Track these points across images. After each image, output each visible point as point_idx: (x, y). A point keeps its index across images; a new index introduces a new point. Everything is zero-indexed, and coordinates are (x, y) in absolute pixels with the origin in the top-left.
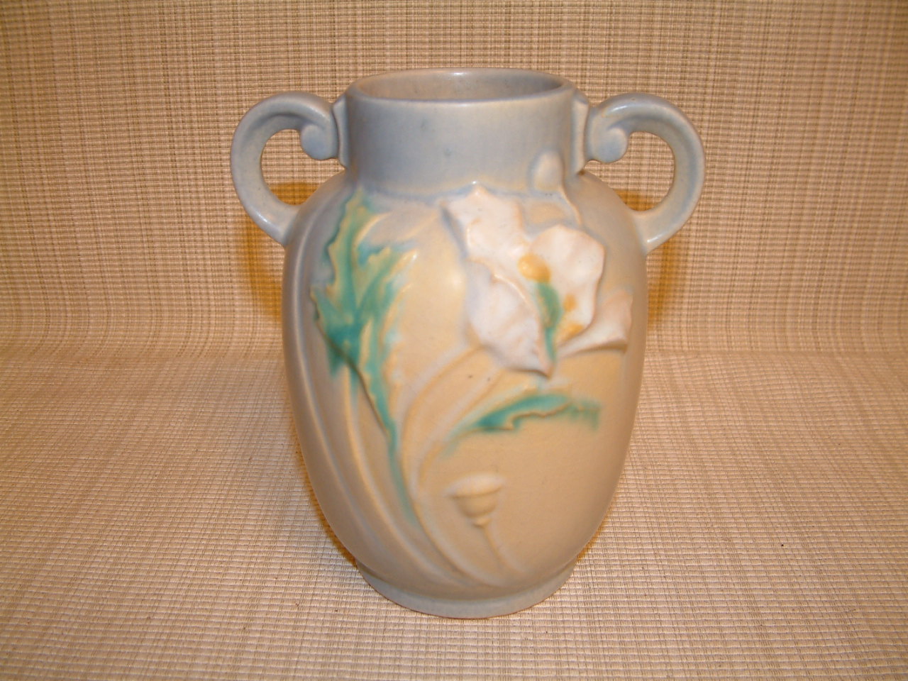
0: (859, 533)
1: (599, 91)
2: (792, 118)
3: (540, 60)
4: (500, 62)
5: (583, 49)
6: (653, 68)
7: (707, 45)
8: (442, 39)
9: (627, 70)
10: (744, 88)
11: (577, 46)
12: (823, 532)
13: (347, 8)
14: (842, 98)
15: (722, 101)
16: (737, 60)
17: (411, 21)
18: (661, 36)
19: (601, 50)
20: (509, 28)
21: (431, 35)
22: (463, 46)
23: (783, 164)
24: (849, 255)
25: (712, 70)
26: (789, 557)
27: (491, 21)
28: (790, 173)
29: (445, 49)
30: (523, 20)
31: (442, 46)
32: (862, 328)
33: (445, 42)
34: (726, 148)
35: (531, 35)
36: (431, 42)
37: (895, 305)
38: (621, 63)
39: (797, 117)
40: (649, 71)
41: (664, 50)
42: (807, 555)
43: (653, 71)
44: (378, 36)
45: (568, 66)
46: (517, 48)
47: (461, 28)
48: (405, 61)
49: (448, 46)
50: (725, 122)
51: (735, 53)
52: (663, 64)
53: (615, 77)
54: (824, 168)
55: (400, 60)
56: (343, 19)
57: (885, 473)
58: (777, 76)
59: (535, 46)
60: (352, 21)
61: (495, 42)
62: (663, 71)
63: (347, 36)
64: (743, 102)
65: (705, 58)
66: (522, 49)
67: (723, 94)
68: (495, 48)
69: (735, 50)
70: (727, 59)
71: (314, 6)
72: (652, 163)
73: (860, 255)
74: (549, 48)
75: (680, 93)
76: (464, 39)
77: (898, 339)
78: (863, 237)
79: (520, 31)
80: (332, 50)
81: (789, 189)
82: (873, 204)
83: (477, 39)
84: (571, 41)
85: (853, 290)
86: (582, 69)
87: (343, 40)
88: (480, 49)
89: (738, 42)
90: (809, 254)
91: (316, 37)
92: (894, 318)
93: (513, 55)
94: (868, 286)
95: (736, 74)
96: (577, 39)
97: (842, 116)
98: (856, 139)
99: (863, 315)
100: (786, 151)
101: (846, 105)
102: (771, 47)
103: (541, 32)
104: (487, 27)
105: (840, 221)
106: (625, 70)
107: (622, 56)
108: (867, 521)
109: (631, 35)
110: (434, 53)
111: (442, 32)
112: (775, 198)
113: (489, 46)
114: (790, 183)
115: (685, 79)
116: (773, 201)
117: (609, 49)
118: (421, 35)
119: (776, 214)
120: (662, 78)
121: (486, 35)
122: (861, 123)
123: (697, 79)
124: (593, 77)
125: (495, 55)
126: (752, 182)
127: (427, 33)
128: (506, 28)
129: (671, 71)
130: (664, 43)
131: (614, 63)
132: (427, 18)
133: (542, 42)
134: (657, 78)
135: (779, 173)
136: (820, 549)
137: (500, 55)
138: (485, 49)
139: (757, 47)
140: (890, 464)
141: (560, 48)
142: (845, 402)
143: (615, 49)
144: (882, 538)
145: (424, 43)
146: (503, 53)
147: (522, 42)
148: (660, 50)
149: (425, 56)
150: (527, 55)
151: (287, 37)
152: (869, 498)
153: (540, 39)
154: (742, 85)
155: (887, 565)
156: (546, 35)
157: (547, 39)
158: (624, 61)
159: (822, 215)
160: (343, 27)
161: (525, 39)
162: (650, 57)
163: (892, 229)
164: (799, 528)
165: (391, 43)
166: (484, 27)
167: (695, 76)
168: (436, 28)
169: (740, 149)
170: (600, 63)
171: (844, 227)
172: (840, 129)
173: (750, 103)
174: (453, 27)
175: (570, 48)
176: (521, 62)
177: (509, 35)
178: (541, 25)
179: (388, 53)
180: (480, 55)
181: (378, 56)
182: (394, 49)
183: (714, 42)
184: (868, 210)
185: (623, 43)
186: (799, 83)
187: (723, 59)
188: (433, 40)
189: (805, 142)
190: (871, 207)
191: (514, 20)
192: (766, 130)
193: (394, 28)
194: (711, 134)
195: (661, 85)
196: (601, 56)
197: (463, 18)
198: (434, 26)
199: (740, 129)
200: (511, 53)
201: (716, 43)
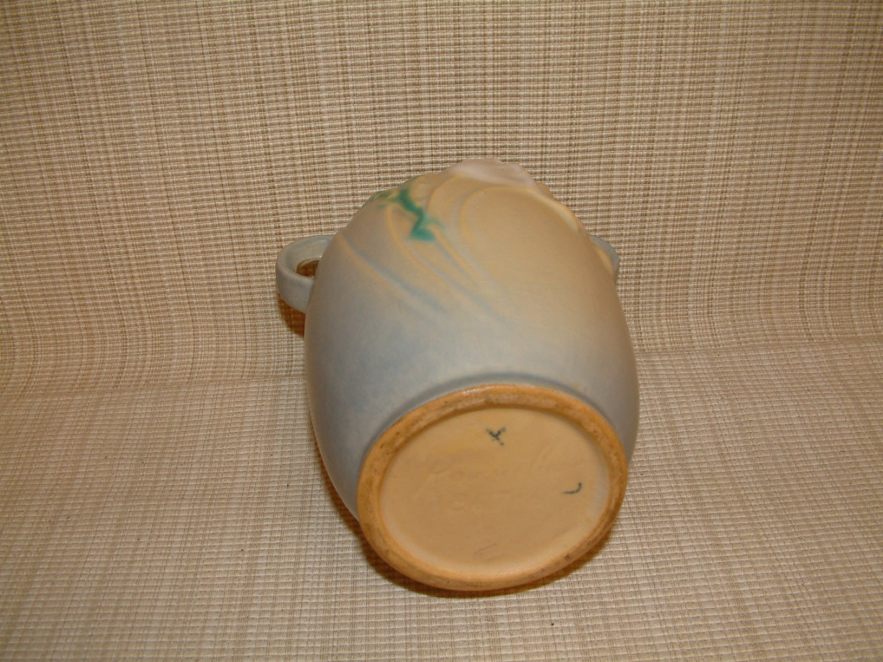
0: (642, 601)
1: (364, 80)
2: (587, 94)
3: (293, 51)
4: (248, 58)
5: (340, 34)
6: (423, 50)
7: (480, 20)
8: (180, 37)
9: (393, 55)
10: (530, 65)
11: (332, 32)
12: (601, 603)
13: (72, 10)
14: (645, 69)
15: (506, 81)
16: (518, 34)
17: (144, 19)
18: (426, 13)
19: (360, 34)
20: (253, 18)
21: (168, 33)
22: (204, 43)
23: (583, 145)
24: (668, 236)
25: (490, 48)
26: (557, 641)
27: (232, 12)
28: (592, 155)
29: (185, 47)
30: (267, 9)
31: (181, 45)
32: (691, 312)
33: (184, 40)
34: (517, 132)
35: (279, 24)
36: (169, 41)
37: (726, 286)
38: (385, 47)
39: (594, 94)
40: (418, 54)
41: (433, 29)
42: (579, 636)
43: (423, 54)
44: (111, 38)
45: (326, 55)
46: (265, 41)
47: (199, 23)
48: (144, 63)
49: (188, 44)
50: (511, 104)
51: (514, 27)
52: (432, 45)
53: (380, 63)
54: (632, 146)
55: (138, 64)
56: (70, 22)
57: (688, 511)
58: (566, 49)
59: (284, 36)
60: (80, 25)
61: (239, 35)
62: (434, 53)
63: (77, 41)
64: (530, 81)
65: (481, 35)
66: (270, 40)
67: (505, 74)
68: (240, 43)
69: (515, 23)
70: (506, 35)
71: (35, 11)
72: (434, 153)
73: (681, 236)
74: (302, 37)
75: (456, 75)
76: (204, 35)
77: (730, 323)
78: (683, 216)
79: (265, 21)
80: (63, 58)
81: (594, 171)
82: (691, 181)
83: (218, 34)
84: (325, 27)
85: (677, 273)
86: (342, 58)
87: (74, 46)
88: (223, 44)
89: (516, 15)
90: (623, 239)
91: (44, 45)
92: (724, 299)
93: (262, 49)
94: (694, 267)
95: (518, 51)
96: (331, 24)
97: (646, 89)
98: (665, 113)
99: (690, 299)
100: (585, 131)
101: (649, 77)
102: (555, 18)
103: (289, 20)
104: (228, 20)
105: (655, 202)
106: (390, 55)
107: (385, 39)
108: (654, 584)
109: (393, 15)
110: (174, 53)
111: (179, 29)
112: (578, 182)
113: (233, 41)
114: (593, 164)
115: (460, 60)
116: (576, 185)
117: (369, 32)
118: (157, 34)
119: (581, 199)
120: (434, 60)
121: (228, 28)
122: (668, 95)
123: (474, 59)
124: (355, 65)
125: (241, 50)
126: (550, 166)
127: (164, 31)
128: (249, 18)
129: (443, 52)
130: (431, 21)
131: (377, 48)
132: (161, 15)
133: (292, 31)
134: (428, 61)
135: (580, 155)
136: (594, 627)
137: (247, 50)
138: (230, 44)
139: (539, 19)
140: (695, 498)
141: (314, 36)
142: (654, 417)
143: (375, 32)
144: (669, 606)
145: (162, 42)
146: (249, 47)
147: (269, 33)
148: (427, 30)
149: (165, 57)
150: (278, 47)
151: (12, 48)
152: (662, 550)
153: (290, 28)
154: (527, 63)
155: (667, 645)
156: (295, 22)
157: (298, 27)
158: (388, 44)
159: (634, 196)
160: (71, 31)
161: (273, 30)
162: (417, 38)
163: (715, 206)
164: (576, 598)
165: (126, 44)
166: (224, 20)
167: (471, 55)
168: (172, 24)
169: (532, 133)
170: (362, 49)
171: (660, 208)
172: (644, 103)
173: (538, 81)
174: (190, 23)
175: (325, 35)
176: (272, 55)
177: (254, 26)
178: (288, 12)
179: (124, 57)
180: (225, 52)
181: (115, 60)
182: (131, 52)
183: (489, 17)
184: (686, 188)
185: (384, 24)
186: (593, 55)
187: (502, 35)
188: (171, 38)
189: (605, 120)
190: (688, 184)
191: (257, 9)
192: (559, 110)
193: (127, 28)
194: (498, 118)
195: (433, 68)
196: (361, 41)
197: (199, 12)
198: (169, 22)
199: (530, 111)
200: (259, 46)
201: (491, 17)
